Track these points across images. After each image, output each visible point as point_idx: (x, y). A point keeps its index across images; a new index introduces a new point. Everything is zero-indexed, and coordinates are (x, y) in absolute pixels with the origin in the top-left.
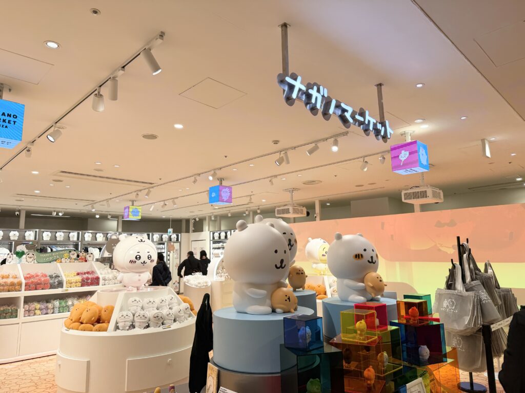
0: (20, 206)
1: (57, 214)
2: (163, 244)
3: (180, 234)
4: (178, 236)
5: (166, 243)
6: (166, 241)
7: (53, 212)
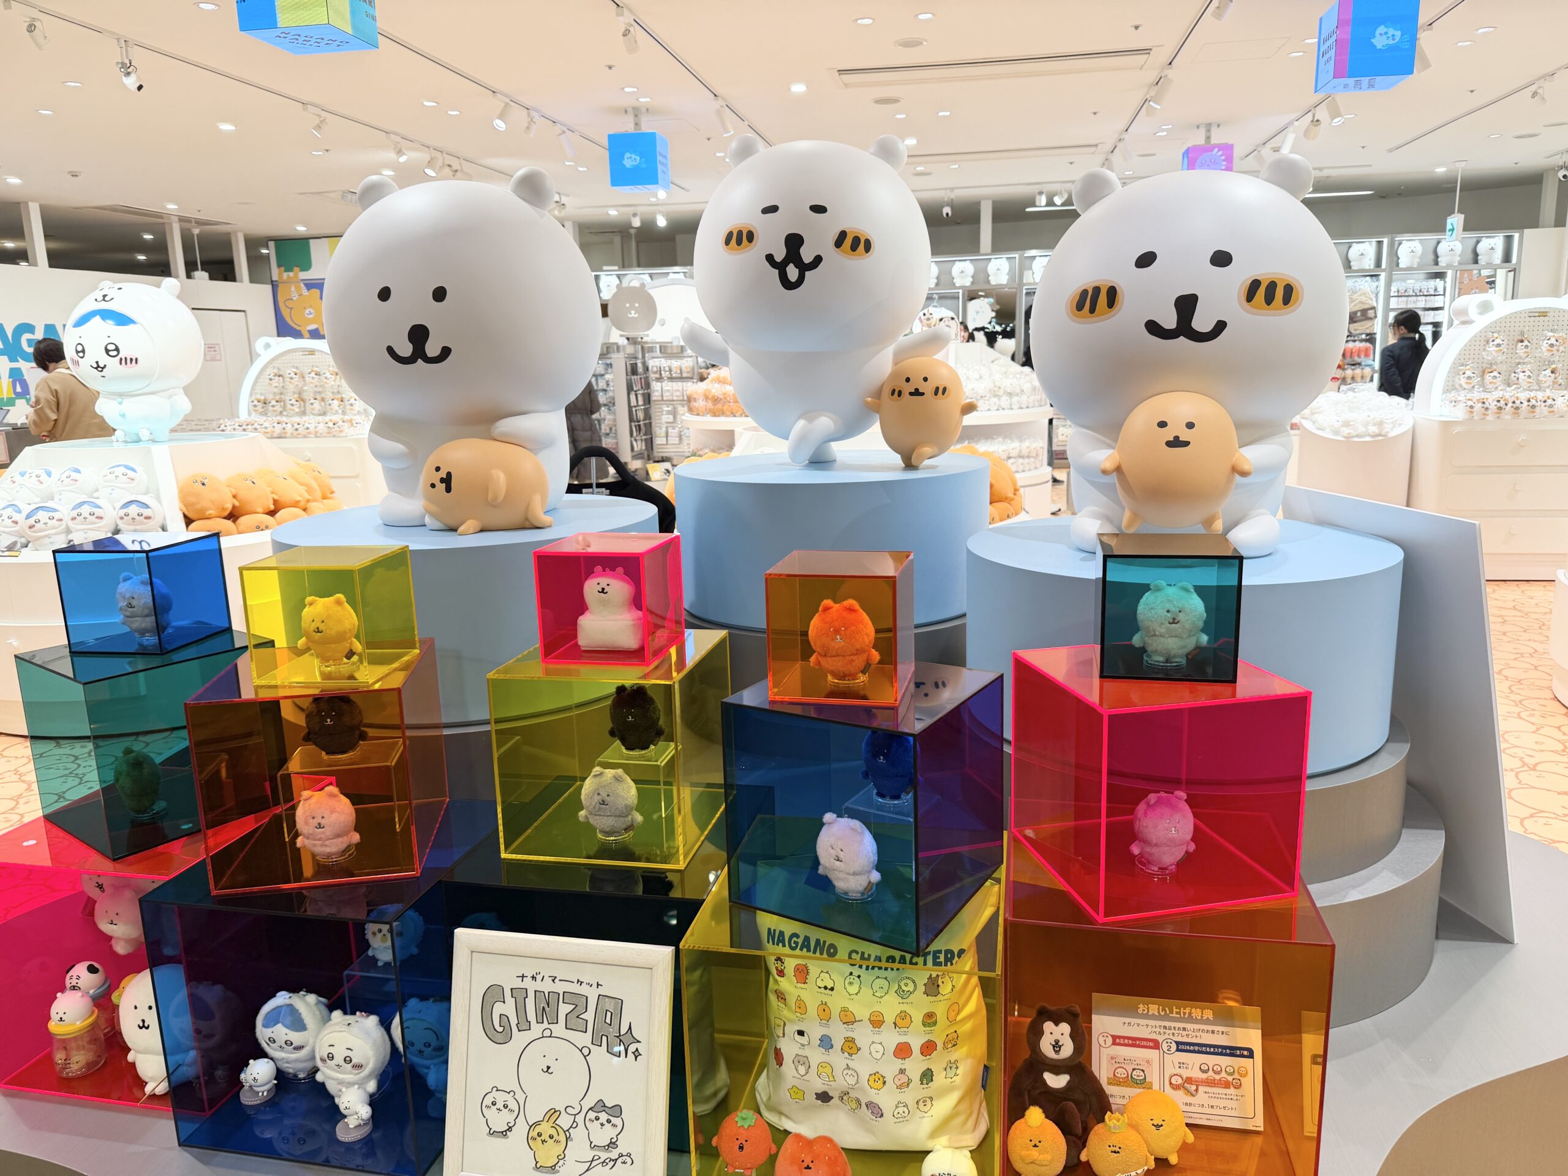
0: (952, 189)
1: (1050, 203)
2: (1440, 275)
3: (1516, 236)
4: (1509, 240)
5: (1450, 273)
6: (1449, 266)
7: (1038, 197)
